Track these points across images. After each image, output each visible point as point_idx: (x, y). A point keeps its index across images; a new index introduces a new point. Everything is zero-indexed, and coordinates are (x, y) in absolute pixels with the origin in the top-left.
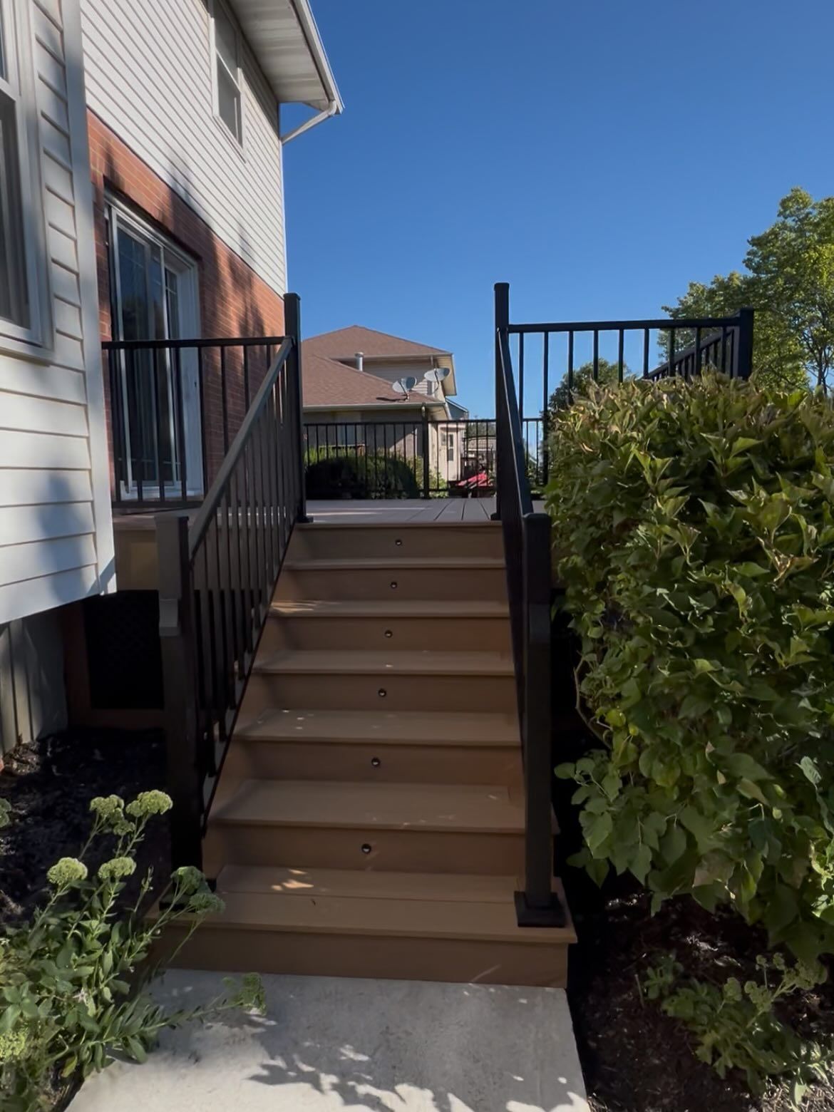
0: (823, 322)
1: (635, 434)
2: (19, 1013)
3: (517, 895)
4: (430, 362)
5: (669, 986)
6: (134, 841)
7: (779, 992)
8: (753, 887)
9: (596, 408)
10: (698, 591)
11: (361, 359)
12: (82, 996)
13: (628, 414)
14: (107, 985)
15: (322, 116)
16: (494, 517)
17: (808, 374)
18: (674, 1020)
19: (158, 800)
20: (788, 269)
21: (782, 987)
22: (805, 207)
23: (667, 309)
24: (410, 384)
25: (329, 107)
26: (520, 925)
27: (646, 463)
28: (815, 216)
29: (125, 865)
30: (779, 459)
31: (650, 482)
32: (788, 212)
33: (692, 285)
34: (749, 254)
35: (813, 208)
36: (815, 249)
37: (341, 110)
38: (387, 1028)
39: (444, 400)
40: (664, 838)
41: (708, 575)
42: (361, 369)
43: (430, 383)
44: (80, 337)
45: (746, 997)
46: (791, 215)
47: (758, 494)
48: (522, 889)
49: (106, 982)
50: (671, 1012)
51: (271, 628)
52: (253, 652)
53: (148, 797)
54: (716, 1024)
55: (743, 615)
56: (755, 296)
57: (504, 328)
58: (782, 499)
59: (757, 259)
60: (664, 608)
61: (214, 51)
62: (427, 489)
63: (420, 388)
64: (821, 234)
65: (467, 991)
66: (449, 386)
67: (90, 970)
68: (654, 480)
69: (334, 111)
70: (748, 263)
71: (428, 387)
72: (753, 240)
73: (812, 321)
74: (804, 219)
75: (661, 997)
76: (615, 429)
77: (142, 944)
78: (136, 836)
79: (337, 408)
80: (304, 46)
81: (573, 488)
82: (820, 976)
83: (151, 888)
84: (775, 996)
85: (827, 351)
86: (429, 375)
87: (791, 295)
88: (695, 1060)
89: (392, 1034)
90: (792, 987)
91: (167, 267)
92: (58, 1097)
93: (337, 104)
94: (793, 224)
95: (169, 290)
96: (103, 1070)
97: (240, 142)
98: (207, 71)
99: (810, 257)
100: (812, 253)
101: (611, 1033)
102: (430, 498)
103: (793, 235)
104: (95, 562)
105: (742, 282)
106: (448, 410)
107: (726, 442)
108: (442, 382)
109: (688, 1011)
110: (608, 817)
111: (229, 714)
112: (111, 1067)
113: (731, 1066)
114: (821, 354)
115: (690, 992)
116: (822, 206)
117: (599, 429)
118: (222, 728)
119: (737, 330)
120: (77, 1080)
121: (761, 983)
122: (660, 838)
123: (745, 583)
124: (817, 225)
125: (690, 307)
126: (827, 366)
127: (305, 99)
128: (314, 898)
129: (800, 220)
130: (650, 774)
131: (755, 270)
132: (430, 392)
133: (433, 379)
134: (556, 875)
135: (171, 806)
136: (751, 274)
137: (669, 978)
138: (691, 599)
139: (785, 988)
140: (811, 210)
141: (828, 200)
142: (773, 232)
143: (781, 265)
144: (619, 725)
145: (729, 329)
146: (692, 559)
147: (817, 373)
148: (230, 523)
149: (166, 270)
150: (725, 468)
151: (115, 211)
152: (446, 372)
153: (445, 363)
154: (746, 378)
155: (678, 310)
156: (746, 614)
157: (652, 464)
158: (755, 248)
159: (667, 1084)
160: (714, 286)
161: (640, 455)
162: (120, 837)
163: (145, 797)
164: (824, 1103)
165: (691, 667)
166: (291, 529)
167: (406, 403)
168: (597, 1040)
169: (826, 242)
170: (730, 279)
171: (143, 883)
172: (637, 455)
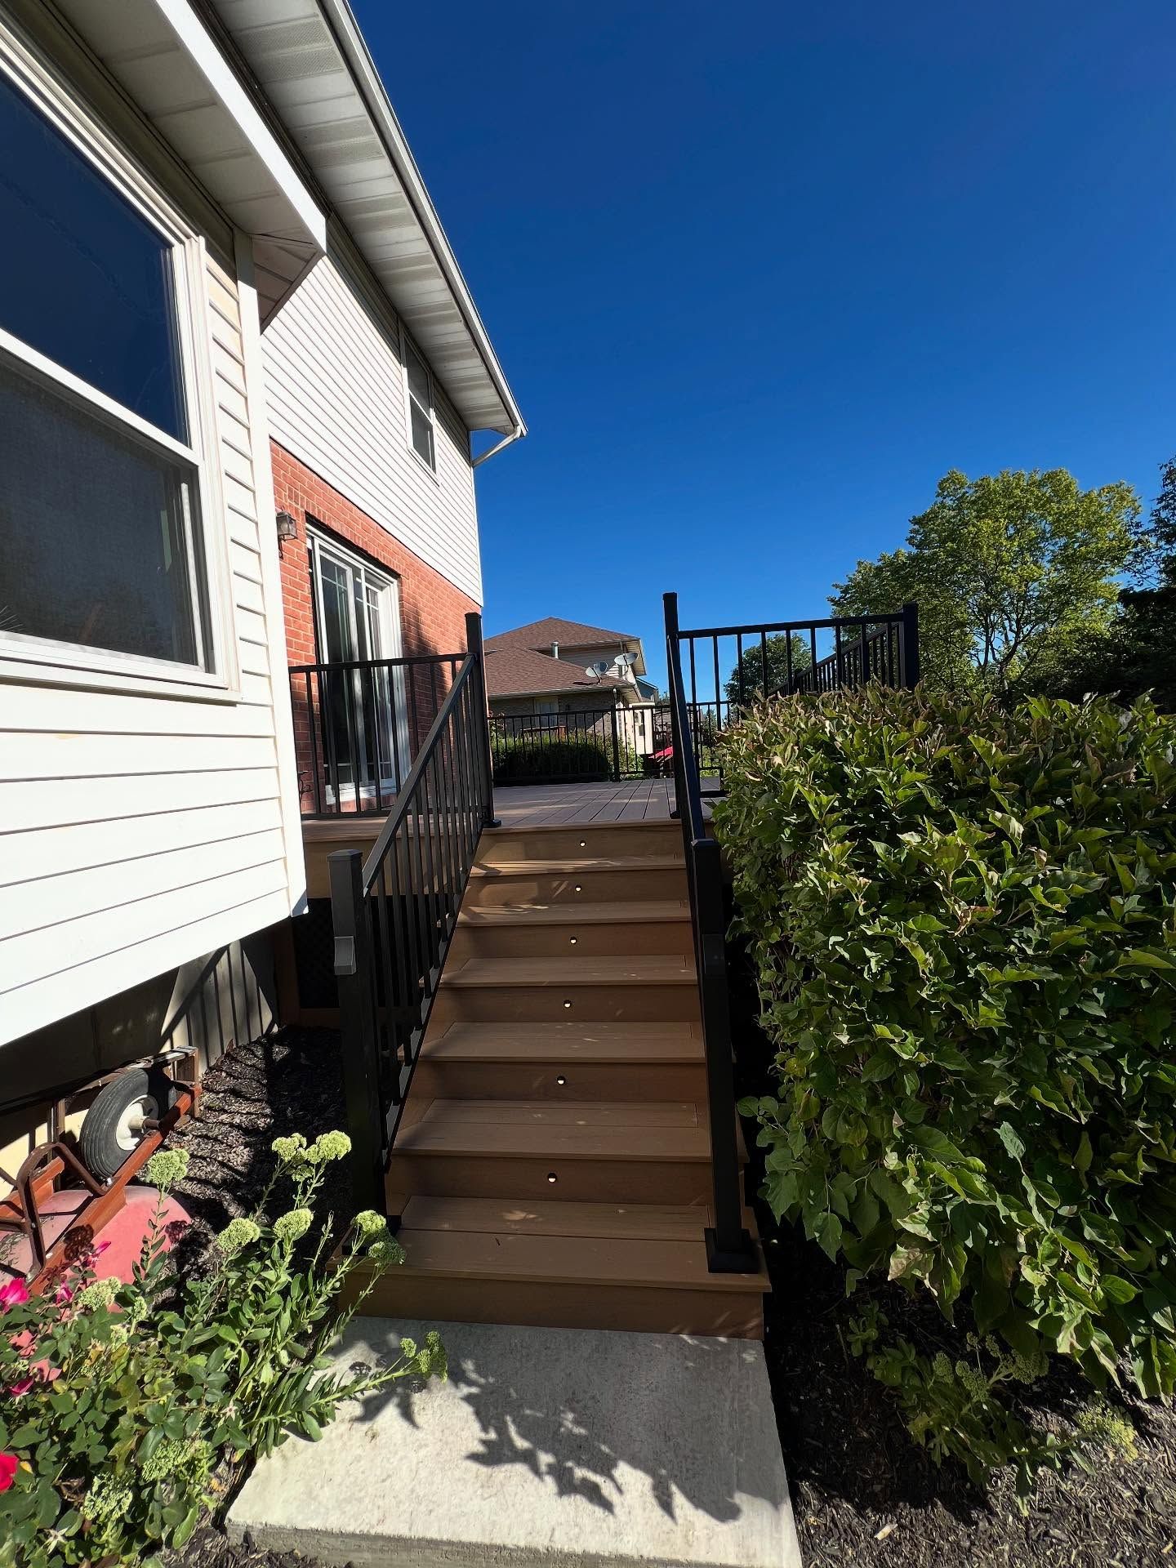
0: (986, 589)
1: (797, 769)
2: (161, 1435)
3: (707, 1231)
4: (621, 647)
5: (874, 1342)
6: (313, 1186)
7: (994, 1378)
8: (957, 1282)
9: (760, 729)
10: (872, 942)
11: (556, 648)
12: (230, 1410)
13: (789, 748)
14: (284, 1348)
15: (508, 440)
16: (673, 816)
17: (976, 639)
18: (879, 1383)
19: (336, 1143)
20: (950, 544)
21: (998, 1374)
22: (962, 487)
23: (836, 586)
24: (603, 668)
25: (514, 432)
26: (711, 1270)
27: (811, 798)
28: (972, 494)
29: (300, 1218)
30: (951, 784)
31: (817, 818)
32: (945, 493)
33: (860, 563)
34: (911, 532)
35: (969, 487)
36: (974, 525)
37: (525, 433)
38: (574, 1393)
39: (634, 681)
40: (855, 1205)
41: (882, 929)
42: (557, 657)
43: (620, 667)
44: (268, 673)
45: (958, 1381)
46: (948, 495)
47: (931, 836)
48: (713, 1226)
49: (283, 1344)
50: (877, 1375)
51: (459, 940)
52: (440, 967)
53: (326, 1141)
54: (928, 1404)
55: (924, 972)
56: (919, 571)
57: (674, 634)
58: (958, 845)
59: (919, 537)
60: (836, 961)
61: (407, 392)
62: (617, 773)
63: (613, 673)
64: (979, 511)
65: (658, 1342)
66: (639, 667)
67: (267, 1331)
68: (821, 815)
69: (518, 435)
70: (910, 540)
71: (620, 669)
72: (914, 518)
73: (976, 591)
74: (961, 497)
75: (865, 1356)
76: (778, 760)
77: (321, 1300)
78: (315, 1181)
79: (537, 693)
80: (488, 381)
81: (740, 815)
82: (1041, 1368)
83: (332, 1235)
84: (991, 1381)
85: (992, 617)
86: (619, 660)
87: (954, 568)
88: (906, 1435)
89: (578, 1402)
90: (1007, 1376)
91: (369, 586)
92: (229, 1480)
93: (521, 428)
94: (950, 503)
95: (371, 606)
96: (275, 1449)
97: (434, 469)
98: (401, 409)
99: (969, 533)
100: (971, 528)
101: (814, 1395)
102: (620, 781)
103: (952, 513)
104: (286, 885)
105: (907, 558)
106: (638, 691)
107: (893, 775)
108: (632, 665)
109: (896, 1377)
110: (793, 1175)
111: (415, 1036)
112: (285, 1446)
113: (947, 1454)
114: (986, 621)
115: (899, 1355)
116: (977, 485)
117: (762, 759)
118: (408, 1050)
119: (901, 625)
120: (250, 1461)
121: (973, 1364)
122: (850, 1205)
123: (924, 940)
124: (974, 503)
125: (859, 583)
126: (993, 631)
127: (491, 426)
128: (498, 1236)
129: (957, 499)
130: (835, 1137)
131: (918, 547)
132: (621, 675)
133: (622, 662)
134: (747, 1205)
135: (350, 1149)
136: (914, 551)
137: (873, 1333)
138: (866, 949)
139: (1001, 1375)
140: (967, 490)
141: (982, 480)
142: (932, 511)
143: (943, 542)
144: (799, 1075)
145: (893, 624)
146: (866, 908)
147: (984, 638)
148: (422, 831)
149: (367, 589)
150: (894, 799)
151: (317, 541)
152: (635, 655)
153: (633, 647)
154: (911, 687)
155: (848, 586)
156: (927, 971)
157: (819, 800)
158: (917, 527)
159: (878, 1465)
160: (880, 563)
161: (805, 791)
162: (299, 1183)
163: (324, 1141)
164: (1056, 1495)
165: (869, 1030)
166: (479, 835)
167: (599, 686)
168: (799, 1403)
169: (984, 517)
170: (896, 555)
171: (323, 1230)
172: (801, 789)
